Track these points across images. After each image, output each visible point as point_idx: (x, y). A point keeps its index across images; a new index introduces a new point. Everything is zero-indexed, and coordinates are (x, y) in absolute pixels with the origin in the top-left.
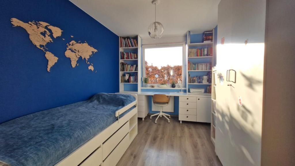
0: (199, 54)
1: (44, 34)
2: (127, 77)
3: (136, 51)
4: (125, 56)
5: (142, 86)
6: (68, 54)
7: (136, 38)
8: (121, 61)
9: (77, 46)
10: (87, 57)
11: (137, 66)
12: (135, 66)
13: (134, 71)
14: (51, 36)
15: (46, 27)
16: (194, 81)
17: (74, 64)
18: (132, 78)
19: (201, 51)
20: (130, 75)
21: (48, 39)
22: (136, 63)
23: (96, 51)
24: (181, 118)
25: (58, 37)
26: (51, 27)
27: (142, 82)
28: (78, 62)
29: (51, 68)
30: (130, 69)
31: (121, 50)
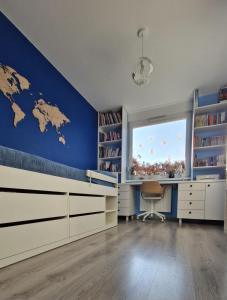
0: (212, 121)
1: (11, 81)
2: (107, 165)
3: (119, 130)
4: (106, 137)
5: (127, 178)
6: (36, 112)
7: (120, 111)
8: (99, 145)
9: (46, 107)
10: (58, 126)
11: (120, 150)
12: (117, 150)
13: (116, 157)
14: (18, 85)
15: (13, 74)
16: (203, 164)
17: (42, 128)
18: (114, 167)
19: (215, 117)
20: (112, 162)
21: (15, 89)
22: (119, 145)
23: (68, 120)
24: (181, 215)
25: (25, 90)
26: (18, 75)
27: (127, 175)
28: (46, 126)
29: (19, 123)
30: (111, 154)
31: (100, 130)
